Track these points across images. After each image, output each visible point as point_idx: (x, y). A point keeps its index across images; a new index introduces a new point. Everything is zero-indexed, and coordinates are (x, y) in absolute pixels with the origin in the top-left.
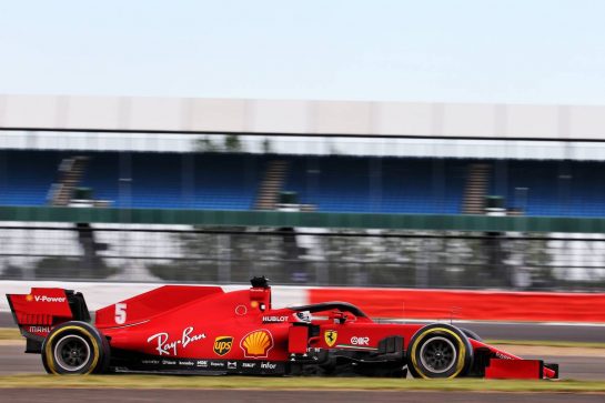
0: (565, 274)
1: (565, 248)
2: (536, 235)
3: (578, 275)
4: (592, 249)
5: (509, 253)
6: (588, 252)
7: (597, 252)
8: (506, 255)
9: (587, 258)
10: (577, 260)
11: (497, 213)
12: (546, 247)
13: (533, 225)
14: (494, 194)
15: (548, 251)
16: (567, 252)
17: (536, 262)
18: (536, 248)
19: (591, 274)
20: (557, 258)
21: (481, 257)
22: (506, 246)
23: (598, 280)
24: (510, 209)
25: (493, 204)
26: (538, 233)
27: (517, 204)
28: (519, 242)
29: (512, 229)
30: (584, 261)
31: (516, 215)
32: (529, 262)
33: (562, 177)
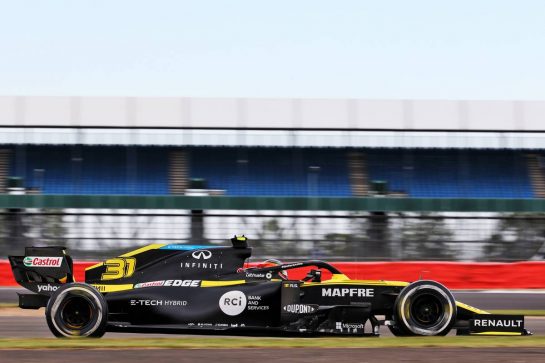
0: (78, 244)
1: (78, 222)
2: (52, 211)
3: (89, 246)
4: (101, 222)
5: (29, 227)
6: (98, 225)
7: (106, 225)
8: (26, 229)
9: (97, 231)
10: (88, 232)
11: (18, 192)
12: (61, 221)
13: (49, 202)
14: (14, 175)
15: (64, 225)
16: (80, 225)
17: (52, 235)
18: (52, 222)
19: (100, 244)
20: (71, 231)
21: (3, 230)
22: (26, 221)
23: (106, 249)
24: (29, 188)
25: (14, 184)
26: (54, 209)
27: (36, 184)
28: (37, 217)
29: (31, 206)
30: (95, 233)
31: (35, 193)
32: (46, 234)
33: (75, 159)
